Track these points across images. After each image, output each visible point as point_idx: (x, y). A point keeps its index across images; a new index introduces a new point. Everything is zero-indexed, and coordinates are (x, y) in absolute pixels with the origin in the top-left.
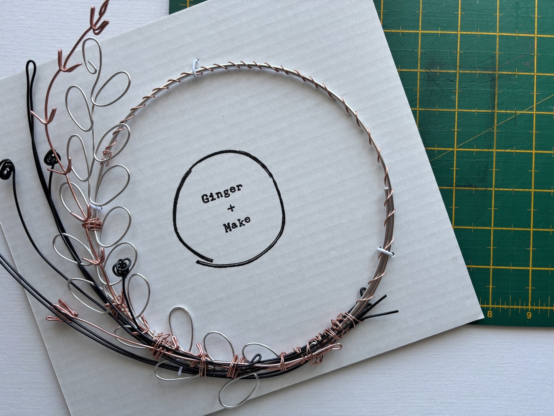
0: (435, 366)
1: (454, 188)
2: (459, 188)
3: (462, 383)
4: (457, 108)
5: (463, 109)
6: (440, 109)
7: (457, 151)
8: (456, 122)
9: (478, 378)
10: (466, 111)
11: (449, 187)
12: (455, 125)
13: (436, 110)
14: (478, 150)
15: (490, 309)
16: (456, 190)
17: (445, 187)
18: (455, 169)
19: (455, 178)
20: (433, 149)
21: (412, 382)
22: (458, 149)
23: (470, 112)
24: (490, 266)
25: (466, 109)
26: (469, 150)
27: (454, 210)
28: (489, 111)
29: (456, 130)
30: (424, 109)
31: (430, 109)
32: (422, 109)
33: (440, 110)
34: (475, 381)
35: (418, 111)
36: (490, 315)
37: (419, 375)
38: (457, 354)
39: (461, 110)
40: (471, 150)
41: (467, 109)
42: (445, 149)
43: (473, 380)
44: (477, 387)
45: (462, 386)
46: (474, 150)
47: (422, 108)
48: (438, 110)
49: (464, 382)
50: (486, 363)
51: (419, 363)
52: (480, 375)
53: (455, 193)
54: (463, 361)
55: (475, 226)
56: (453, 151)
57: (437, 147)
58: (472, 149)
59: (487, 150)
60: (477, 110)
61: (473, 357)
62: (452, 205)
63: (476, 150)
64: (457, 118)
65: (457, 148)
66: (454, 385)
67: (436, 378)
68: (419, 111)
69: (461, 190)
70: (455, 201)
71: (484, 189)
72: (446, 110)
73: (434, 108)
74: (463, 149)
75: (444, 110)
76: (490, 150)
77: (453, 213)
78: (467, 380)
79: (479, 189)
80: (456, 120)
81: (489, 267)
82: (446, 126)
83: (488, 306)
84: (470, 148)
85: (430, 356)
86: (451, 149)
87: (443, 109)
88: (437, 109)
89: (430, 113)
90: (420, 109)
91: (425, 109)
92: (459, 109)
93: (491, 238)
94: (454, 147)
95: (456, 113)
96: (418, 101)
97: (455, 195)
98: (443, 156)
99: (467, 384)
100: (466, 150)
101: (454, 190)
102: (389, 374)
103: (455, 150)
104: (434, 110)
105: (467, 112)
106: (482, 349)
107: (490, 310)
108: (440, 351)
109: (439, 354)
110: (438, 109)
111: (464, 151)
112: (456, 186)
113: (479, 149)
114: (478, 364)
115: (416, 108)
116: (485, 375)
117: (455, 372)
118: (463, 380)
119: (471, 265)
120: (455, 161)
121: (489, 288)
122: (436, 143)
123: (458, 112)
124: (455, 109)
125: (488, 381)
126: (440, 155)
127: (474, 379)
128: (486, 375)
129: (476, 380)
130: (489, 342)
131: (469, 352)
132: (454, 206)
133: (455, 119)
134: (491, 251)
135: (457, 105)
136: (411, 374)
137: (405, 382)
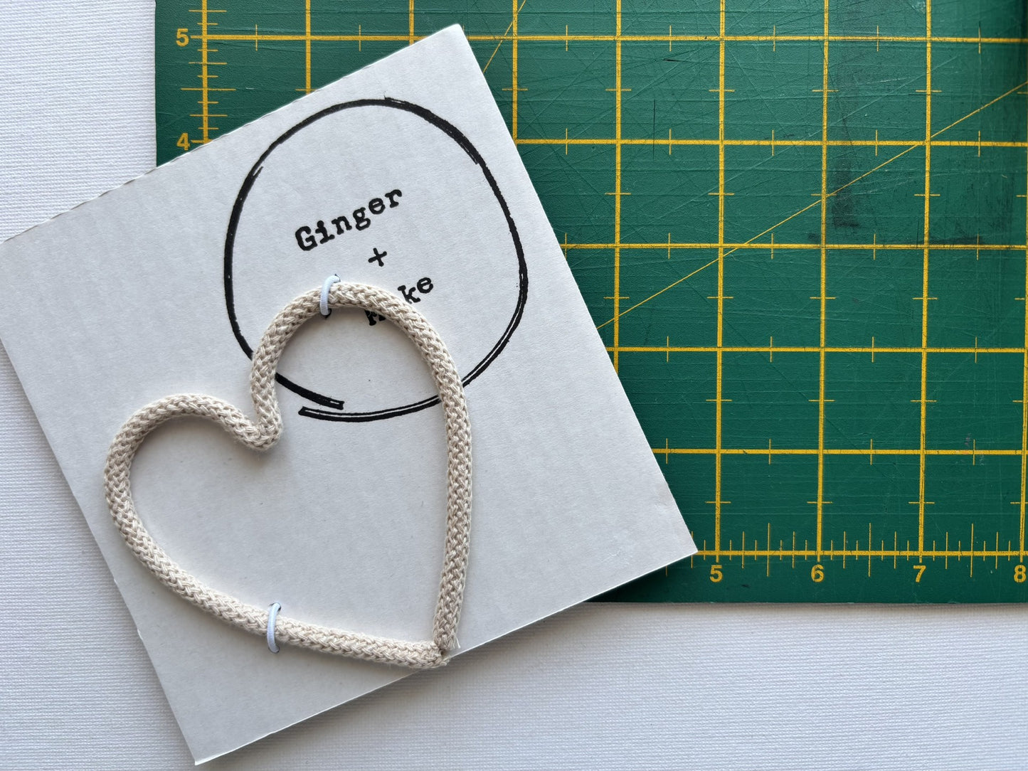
0: (880, 712)
1: (925, 247)
2: (938, 246)
3: (947, 749)
4: (929, 33)
5: (946, 37)
6: (885, 35)
7: (932, 148)
8: (929, 71)
9: (987, 736)
10: (953, 40)
11: (912, 246)
12: (925, 77)
13: (874, 38)
14: (989, 144)
15: (1021, 560)
16: (930, 252)
17: (901, 244)
18: (927, 195)
19: (927, 221)
20: (869, 143)
21: (823, 756)
22: (934, 143)
23: (963, 43)
24: (1021, 449)
25: (953, 36)
26: (963, 143)
27: (925, 304)
28: (1012, 40)
29: (929, 91)
30: (842, 38)
31: (860, 38)
32: (838, 38)
33: (885, 38)
34: (980, 744)
35: (826, 44)
36: (1020, 577)
37: (840, 736)
38: (937, 677)
39: (941, 39)
40: (968, 145)
41: (957, 37)
42: (901, 143)
43: (976, 742)
44: (986, 757)
45: (949, 758)
46: (978, 144)
47: (838, 34)
48: (881, 38)
49: (952, 747)
50: (1007, 696)
51: (841, 705)
52: (993, 729)
53: (929, 261)
54: (952, 695)
55: (983, 347)
56: (923, 148)
57: (879, 140)
58: (970, 140)
59: (1010, 144)
60: (982, 37)
61: (976, 682)
62: (922, 291)
63: (983, 144)
64: (931, 59)
65: (932, 140)
66: (928, 757)
67: (883, 742)
68: (830, 42)
69: (944, 251)
70: (928, 281)
71: (1004, 246)
72: (901, 39)
73: (867, 35)
74: (947, 143)
75: (896, 39)
76: (1019, 144)
77: (925, 313)
78: (959, 741)
79: (992, 246)
80: (929, 65)
81: (1019, 452)
82: (901, 82)
83: (1015, 553)
84: (967, 140)
85: (867, 687)
86: (916, 143)
87: (894, 35)
88: (878, 38)
89: (860, 47)
90: (831, 38)
91: (846, 38)
92: (935, 36)
93: (1023, 377)
94: (923, 138)
95: (929, 45)
96: (826, 16)
97: (929, 266)
98: (894, 162)
99: (960, 752)
100: (955, 143)
101: (926, 251)
102: (764, 735)
103: (928, 143)
104: (870, 38)
105: (958, 43)
106: (998, 661)
107: (1021, 564)
108: (895, 671)
109: (891, 679)
110: (880, 35)
111: (950, 147)
112: (931, 242)
113: (990, 140)
114: (987, 700)
115: (822, 34)
116: (1006, 728)
117: (931, 724)
118: (951, 742)
119: (971, 449)
120: (927, 175)
121: (1019, 506)
122: (875, 129)
123: (933, 43)
124: (926, 36)
125: (1012, 741)
126: (887, 160)
127: (979, 738)
128: (1009, 726)
129: (983, 742)
130: (1016, 644)
131: (967, 672)
132: (925, 294)
133: (926, 62)
134: (1024, 410)
135: (929, 25)
136: (821, 735)
137: (804, 756)
